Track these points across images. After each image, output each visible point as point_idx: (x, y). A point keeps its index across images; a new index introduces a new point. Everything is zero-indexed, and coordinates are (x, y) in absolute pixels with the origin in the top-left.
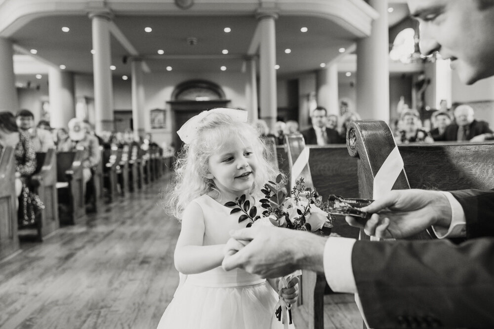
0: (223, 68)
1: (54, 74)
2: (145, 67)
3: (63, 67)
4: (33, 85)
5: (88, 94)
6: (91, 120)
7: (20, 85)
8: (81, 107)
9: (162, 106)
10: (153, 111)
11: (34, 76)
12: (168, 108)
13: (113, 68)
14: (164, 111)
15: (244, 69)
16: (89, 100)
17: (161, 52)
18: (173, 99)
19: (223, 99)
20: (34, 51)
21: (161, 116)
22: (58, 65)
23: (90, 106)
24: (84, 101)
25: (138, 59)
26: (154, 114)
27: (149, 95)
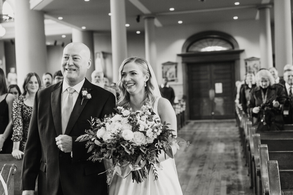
0: (236, 18)
1: (76, 34)
2: (157, 23)
3: (84, 28)
4: (59, 43)
5: (105, 50)
6: (109, 74)
7: (48, 43)
8: (99, 61)
9: (174, 59)
10: (164, 64)
11: (60, 36)
12: (179, 60)
13: (128, 25)
14: (176, 64)
15: (258, 17)
16: (106, 55)
17: (172, 9)
18: (185, 52)
19: (236, 49)
20: (60, 18)
21: (172, 69)
22: (80, 27)
23: (108, 61)
24: (101, 55)
25: (150, 18)
26: (166, 67)
27: (161, 50)
